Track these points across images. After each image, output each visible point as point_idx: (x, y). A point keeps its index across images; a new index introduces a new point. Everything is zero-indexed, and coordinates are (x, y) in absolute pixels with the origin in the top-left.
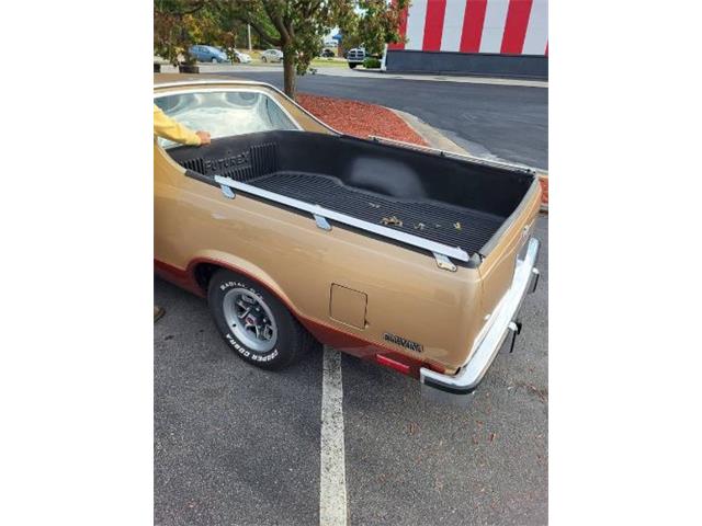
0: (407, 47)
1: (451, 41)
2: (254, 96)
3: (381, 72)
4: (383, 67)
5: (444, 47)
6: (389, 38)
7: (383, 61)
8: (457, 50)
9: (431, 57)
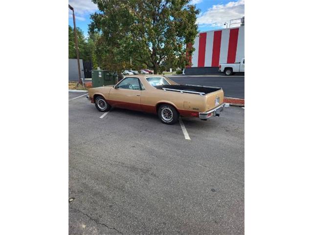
0: (192, 66)
1: (208, 63)
2: (160, 78)
3: (183, 75)
4: (183, 74)
5: (206, 65)
6: (187, 65)
7: (184, 71)
8: (211, 66)
9: (201, 69)
